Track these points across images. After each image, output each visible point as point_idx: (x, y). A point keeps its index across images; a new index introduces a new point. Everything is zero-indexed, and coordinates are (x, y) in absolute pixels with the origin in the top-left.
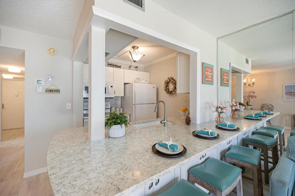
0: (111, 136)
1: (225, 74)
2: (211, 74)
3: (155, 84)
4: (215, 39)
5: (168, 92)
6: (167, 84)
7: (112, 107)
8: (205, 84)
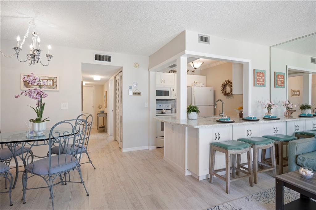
0: (190, 118)
1: (279, 76)
2: (263, 78)
3: (212, 87)
4: (268, 48)
5: (225, 94)
6: (224, 86)
7: (172, 108)
8: (256, 86)
